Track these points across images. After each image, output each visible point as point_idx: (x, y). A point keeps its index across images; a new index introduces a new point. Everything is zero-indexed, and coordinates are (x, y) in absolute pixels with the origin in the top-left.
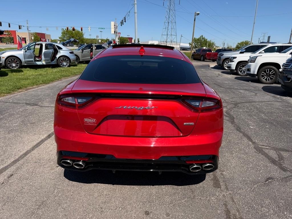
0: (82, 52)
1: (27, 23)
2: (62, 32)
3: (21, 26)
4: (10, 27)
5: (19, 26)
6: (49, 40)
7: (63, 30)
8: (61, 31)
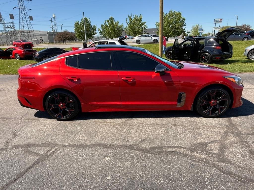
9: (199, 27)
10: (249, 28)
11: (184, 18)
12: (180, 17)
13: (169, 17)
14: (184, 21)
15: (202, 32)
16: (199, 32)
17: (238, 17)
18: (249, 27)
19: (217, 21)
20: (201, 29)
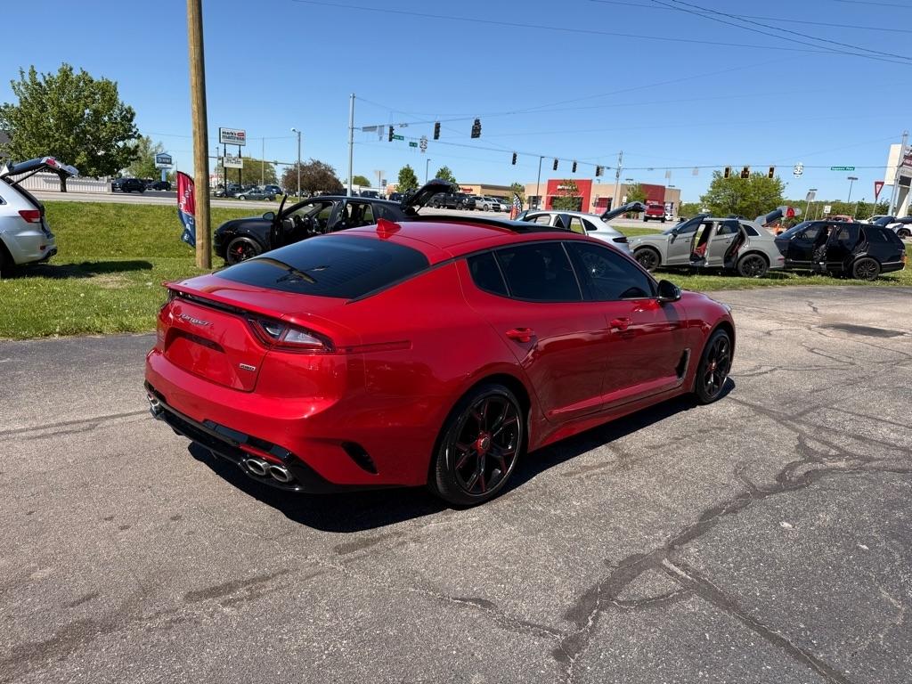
0: (673, 241)
1: (620, 160)
2: (714, 182)
3: (603, 168)
4: (574, 171)
5: (598, 169)
6: (672, 204)
7: (718, 175)
8: (712, 179)
9: (151, 146)
10: (329, 173)
11: (130, 108)
12: (111, 101)
13: (62, 89)
14: (131, 120)
15: (169, 166)
16: (157, 165)
17: (299, 135)
18: (331, 171)
19: (229, 138)
20: (164, 156)
